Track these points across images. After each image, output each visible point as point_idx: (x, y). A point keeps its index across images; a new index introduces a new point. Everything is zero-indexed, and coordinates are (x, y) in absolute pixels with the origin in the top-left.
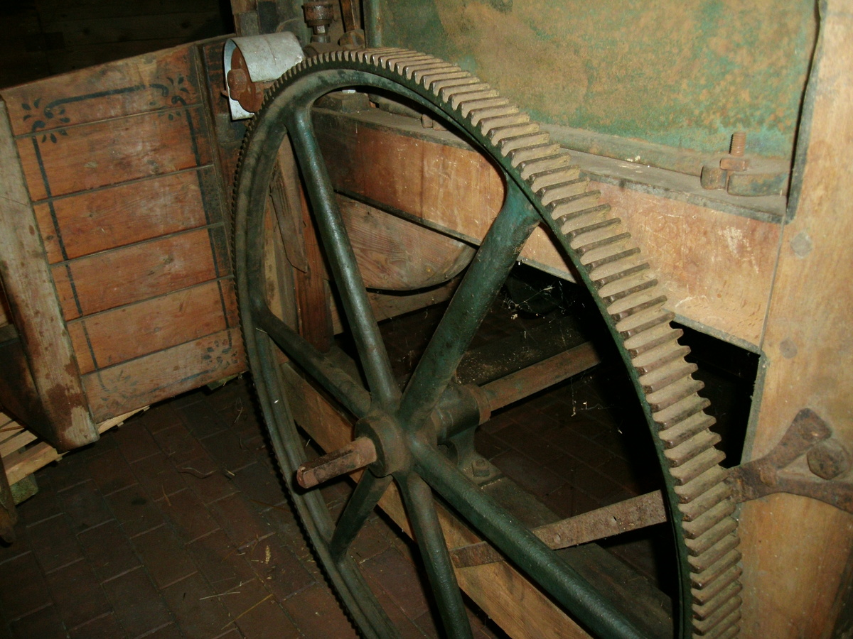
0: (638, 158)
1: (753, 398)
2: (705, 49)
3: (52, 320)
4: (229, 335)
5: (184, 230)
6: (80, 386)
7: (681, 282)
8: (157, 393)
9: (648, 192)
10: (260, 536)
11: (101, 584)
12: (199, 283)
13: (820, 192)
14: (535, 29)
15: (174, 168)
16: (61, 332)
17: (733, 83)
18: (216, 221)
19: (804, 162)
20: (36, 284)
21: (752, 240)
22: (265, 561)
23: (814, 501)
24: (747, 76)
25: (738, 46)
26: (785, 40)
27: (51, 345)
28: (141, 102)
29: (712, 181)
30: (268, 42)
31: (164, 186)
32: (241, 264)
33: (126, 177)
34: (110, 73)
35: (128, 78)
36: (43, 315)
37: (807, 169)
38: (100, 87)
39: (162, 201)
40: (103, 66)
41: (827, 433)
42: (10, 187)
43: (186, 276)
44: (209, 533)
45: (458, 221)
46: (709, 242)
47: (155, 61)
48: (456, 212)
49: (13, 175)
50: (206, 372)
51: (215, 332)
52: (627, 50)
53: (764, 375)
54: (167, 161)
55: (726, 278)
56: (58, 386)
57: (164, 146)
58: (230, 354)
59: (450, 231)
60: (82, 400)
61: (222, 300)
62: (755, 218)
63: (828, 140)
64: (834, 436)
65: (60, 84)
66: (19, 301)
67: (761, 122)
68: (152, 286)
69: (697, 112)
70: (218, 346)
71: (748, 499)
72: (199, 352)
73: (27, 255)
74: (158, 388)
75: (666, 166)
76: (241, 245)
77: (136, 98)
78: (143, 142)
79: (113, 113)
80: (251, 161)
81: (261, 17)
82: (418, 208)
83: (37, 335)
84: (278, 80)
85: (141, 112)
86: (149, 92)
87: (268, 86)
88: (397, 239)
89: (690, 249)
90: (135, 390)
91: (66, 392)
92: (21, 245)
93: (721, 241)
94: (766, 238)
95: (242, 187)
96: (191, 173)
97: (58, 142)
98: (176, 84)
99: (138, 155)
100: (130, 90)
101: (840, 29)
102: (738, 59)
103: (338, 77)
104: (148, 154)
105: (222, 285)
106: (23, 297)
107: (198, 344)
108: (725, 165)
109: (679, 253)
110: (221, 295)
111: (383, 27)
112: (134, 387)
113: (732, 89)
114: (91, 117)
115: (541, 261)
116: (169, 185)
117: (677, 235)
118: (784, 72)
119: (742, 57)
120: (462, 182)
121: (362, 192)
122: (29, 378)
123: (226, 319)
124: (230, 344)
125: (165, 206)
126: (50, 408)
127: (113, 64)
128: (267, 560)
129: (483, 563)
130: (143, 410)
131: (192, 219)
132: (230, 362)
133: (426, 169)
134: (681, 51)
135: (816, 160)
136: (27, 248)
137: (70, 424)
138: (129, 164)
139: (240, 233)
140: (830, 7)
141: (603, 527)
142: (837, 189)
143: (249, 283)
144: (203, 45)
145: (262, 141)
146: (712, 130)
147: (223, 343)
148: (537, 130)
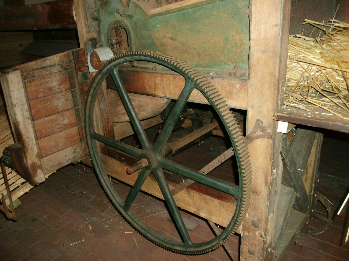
0: (213, 73)
1: (246, 120)
2: (226, 48)
3: (32, 140)
4: (81, 144)
5: (67, 110)
6: (40, 162)
7: (228, 98)
8: (60, 165)
9: (218, 79)
10: (85, 222)
11: (30, 248)
12: (72, 127)
13: (254, 74)
14: (183, 44)
15: (64, 90)
16: (35, 144)
17: (233, 54)
18: (77, 106)
19: (250, 68)
20: (27, 128)
21: (242, 86)
22: (90, 230)
23: (262, 139)
24: (236, 53)
25: (233, 47)
26: (243, 45)
27: (31, 148)
28: (55, 70)
29: (232, 75)
30: (103, 50)
31: (61, 96)
32: (87, 119)
33: (51, 93)
34: (46, 61)
35: (51, 63)
36: (30, 138)
37: (251, 70)
38: (44, 65)
39: (61, 101)
40: (44, 59)
41: (262, 123)
42: (21, 97)
43: (68, 125)
44: (66, 225)
45: (167, 93)
46: (233, 88)
47: (59, 57)
48: (166, 91)
49: (22, 93)
50: (75, 157)
51: (77, 143)
52: (208, 49)
53: (248, 114)
54: (63, 87)
55: (238, 95)
56: (33, 162)
57: (62, 83)
58: (82, 151)
59: (165, 97)
60: (40, 167)
61: (79, 132)
62: (242, 81)
63: (254, 64)
64: (264, 123)
65: (32, 64)
66: (22, 134)
67: (240, 62)
68: (58, 128)
69: (225, 61)
70: (78, 148)
71: (249, 143)
72: (73, 150)
73: (25, 118)
74: (60, 163)
75: (220, 74)
76: (87, 112)
77: (54, 68)
78: (56, 82)
79: (47, 73)
80: (94, 85)
81: (92, 43)
82: (154, 92)
83: (28, 145)
84: (109, 60)
85: (55, 72)
86: (57, 67)
87: (105, 62)
88: (142, 104)
89: (229, 90)
90: (53, 164)
91: (36, 164)
92: (24, 115)
93: (236, 87)
94: (245, 85)
95: (90, 94)
96: (69, 92)
97: (31, 83)
98: (65, 64)
99: (54, 86)
100: (52, 66)
101: (254, 43)
102: (233, 49)
103: (131, 58)
104: (57, 86)
105: (79, 127)
106: (24, 133)
107: (72, 147)
108: (234, 72)
109: (227, 91)
110: (79, 131)
111: (135, 45)
112: (53, 163)
113: (233, 56)
114: (41, 75)
115: (193, 100)
116: (63, 96)
117: (226, 87)
118: (243, 51)
119: (234, 49)
120: (168, 83)
121: (133, 90)
122: (25, 160)
123: (80, 138)
124: (82, 147)
125: (62, 102)
126: (30, 170)
127: (47, 58)
128: (91, 229)
129: (180, 191)
130: (54, 173)
131: (70, 106)
132: (82, 153)
133: (156, 81)
134: (221, 48)
135: (252, 68)
136: (25, 116)
137: (37, 176)
138: (52, 89)
139: (88, 109)
140: (252, 39)
141: (215, 164)
142: (257, 73)
143: (89, 126)
144: (74, 52)
145: (99, 79)
146: (229, 65)
147: (80, 147)
148: (191, 68)
